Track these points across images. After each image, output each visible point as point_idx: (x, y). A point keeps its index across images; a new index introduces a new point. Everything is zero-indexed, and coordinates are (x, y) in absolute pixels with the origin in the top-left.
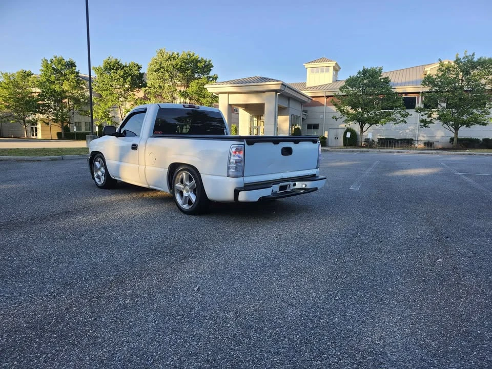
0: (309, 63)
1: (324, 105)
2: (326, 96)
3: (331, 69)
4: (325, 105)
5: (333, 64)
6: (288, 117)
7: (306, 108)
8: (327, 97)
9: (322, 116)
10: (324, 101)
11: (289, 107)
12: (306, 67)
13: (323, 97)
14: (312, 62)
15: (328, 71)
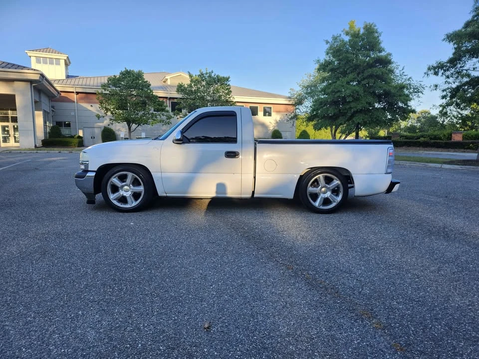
0: (33, 51)
1: (74, 102)
2: (76, 92)
3: (62, 62)
4: (76, 101)
5: (65, 57)
6: (41, 113)
7: (54, 104)
8: (78, 93)
9: (73, 114)
10: (74, 97)
11: (41, 101)
12: (29, 54)
13: (73, 92)
14: (36, 50)
15: (58, 64)
